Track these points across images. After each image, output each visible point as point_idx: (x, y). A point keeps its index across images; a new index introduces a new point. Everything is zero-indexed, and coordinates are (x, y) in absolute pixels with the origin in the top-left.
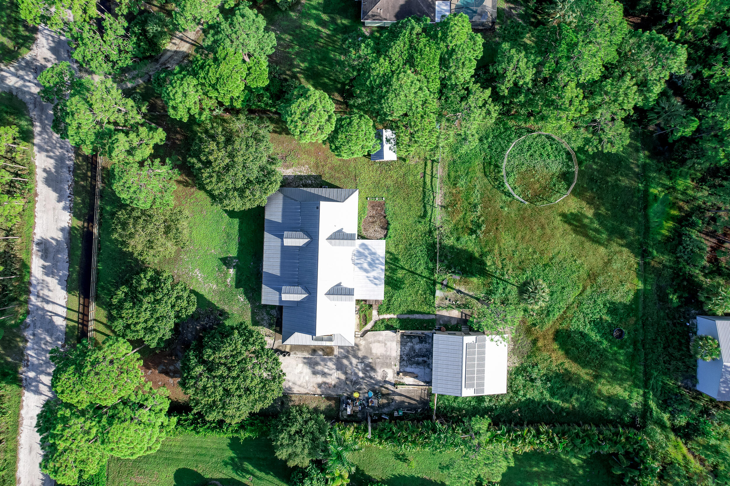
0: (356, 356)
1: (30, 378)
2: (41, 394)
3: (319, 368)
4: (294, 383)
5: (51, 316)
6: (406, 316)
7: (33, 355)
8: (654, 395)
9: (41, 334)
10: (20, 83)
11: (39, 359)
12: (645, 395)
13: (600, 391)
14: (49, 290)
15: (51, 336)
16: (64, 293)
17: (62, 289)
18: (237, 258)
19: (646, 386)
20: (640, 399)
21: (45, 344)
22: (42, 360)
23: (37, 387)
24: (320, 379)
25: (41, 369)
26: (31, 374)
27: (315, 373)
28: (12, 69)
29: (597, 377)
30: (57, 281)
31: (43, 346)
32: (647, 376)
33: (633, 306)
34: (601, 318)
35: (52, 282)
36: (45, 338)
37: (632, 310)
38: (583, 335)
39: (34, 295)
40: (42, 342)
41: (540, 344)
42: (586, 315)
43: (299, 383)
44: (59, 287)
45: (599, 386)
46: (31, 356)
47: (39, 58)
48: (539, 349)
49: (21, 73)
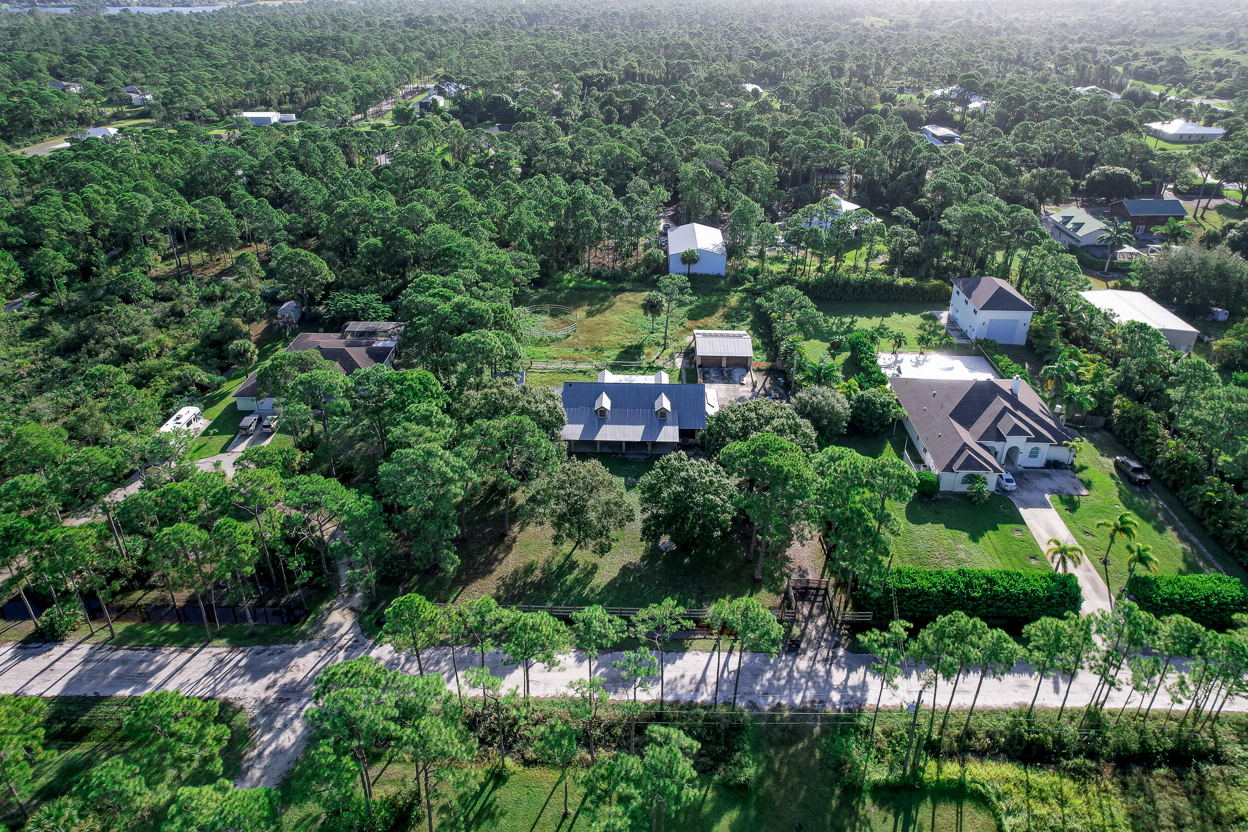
1: (842, 697)
2: (864, 682)
5: (729, 673)
7: (801, 695)
9: (762, 685)
10: (298, 725)
11: (807, 688)
14: (683, 676)
15: (764, 671)
16: (687, 656)
17: (681, 658)
18: (626, 477)
21: (779, 679)
22: (807, 682)
23: (854, 688)
25: (822, 685)
26: (835, 697)
28: (266, 738)
30: (669, 666)
31: (783, 682)
35: (671, 672)
36: (769, 680)
39: (695, 696)
40: (775, 682)
44: (678, 662)
46: (804, 697)
47: (263, 696)
49: (278, 724)
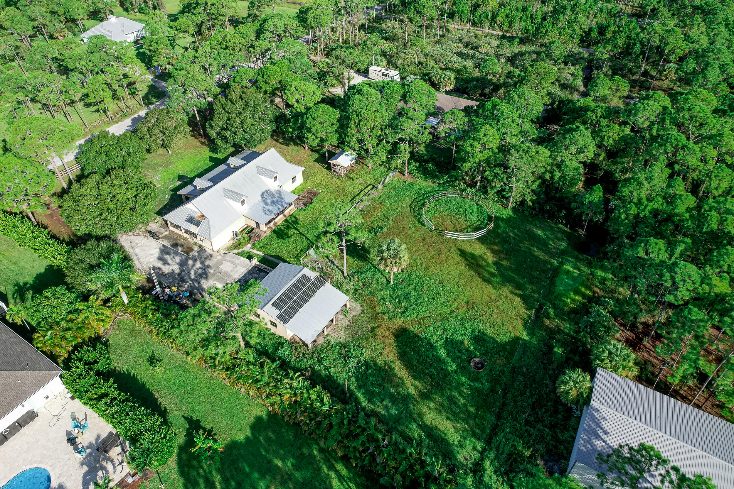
0: (202, 263)
3: (167, 257)
4: (138, 259)
6: (271, 258)
8: (497, 458)
12: (483, 453)
13: (421, 415)
18: (191, 179)
19: (488, 442)
20: (475, 455)
24: (159, 264)
27: (160, 259)
29: (425, 396)
32: (495, 430)
33: (508, 347)
34: (462, 342)
37: (505, 350)
38: (432, 346)
41: (378, 332)
42: (445, 330)
43: (141, 260)
45: (424, 409)
48: (375, 337)
